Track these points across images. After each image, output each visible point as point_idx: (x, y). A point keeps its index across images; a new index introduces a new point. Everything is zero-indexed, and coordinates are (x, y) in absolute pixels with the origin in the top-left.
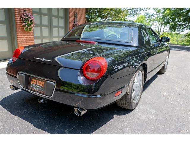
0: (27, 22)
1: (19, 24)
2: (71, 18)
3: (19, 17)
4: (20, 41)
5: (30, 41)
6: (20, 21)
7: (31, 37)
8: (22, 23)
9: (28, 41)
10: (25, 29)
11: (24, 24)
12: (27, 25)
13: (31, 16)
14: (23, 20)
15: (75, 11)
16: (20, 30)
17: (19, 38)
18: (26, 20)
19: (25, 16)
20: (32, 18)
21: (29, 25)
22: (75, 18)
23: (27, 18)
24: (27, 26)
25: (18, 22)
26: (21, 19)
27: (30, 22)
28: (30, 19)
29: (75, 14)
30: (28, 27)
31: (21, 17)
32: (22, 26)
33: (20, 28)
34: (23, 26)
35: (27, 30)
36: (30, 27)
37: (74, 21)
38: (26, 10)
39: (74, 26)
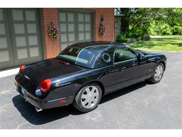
0: (53, 33)
1: (47, 35)
2: (98, 22)
3: (47, 29)
4: (47, 48)
5: (56, 47)
6: (48, 32)
7: (57, 44)
8: (49, 33)
9: (55, 47)
10: (52, 38)
11: (50, 34)
12: (53, 35)
13: (56, 28)
14: (49, 31)
15: (102, 16)
16: (48, 39)
17: (47, 45)
18: (52, 31)
19: (51, 28)
20: (57, 29)
21: (54, 35)
22: (101, 22)
23: (52, 29)
24: (52, 36)
25: (46, 33)
26: (49, 30)
27: (55, 33)
29: (101, 18)
30: (53, 37)
31: (49, 29)
33: (48, 38)
34: (50, 36)
35: (53, 39)
36: (55, 37)
37: (101, 24)
38: (53, 23)
39: (100, 30)
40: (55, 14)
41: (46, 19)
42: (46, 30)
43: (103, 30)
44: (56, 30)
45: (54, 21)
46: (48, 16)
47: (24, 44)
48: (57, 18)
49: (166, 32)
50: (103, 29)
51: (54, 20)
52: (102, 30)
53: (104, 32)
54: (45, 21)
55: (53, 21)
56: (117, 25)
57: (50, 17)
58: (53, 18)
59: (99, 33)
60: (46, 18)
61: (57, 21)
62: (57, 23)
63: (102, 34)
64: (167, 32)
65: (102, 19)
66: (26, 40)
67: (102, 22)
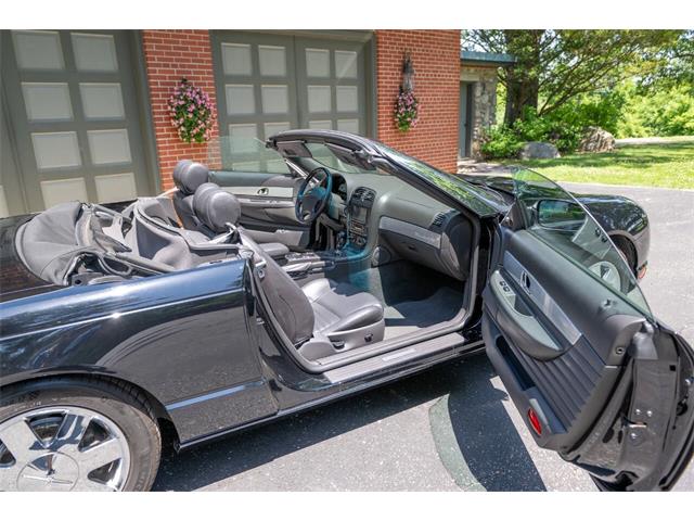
0: (183, 116)
1: (164, 125)
2: (387, 77)
3: (162, 101)
4: (167, 176)
6: (168, 113)
8: (171, 118)
10: (182, 137)
11: (174, 123)
12: (183, 125)
14: (172, 111)
15: (404, 53)
16: (170, 142)
18: (181, 110)
20: (201, 102)
21: (190, 125)
22: (402, 79)
23: (182, 103)
24: (183, 129)
25: (161, 119)
26: (169, 108)
27: (191, 116)
28: (193, 107)
29: (403, 61)
30: (188, 131)
31: (169, 102)
32: (172, 130)
33: (167, 136)
34: (176, 129)
35: (189, 140)
36: (194, 132)
37: (401, 87)
38: (190, 78)
39: (397, 108)
40: (200, 44)
41: (158, 65)
42: (159, 107)
43: (407, 107)
44: (196, 104)
45: (195, 73)
46: (167, 54)
47: (74, 161)
48: (208, 61)
49: (684, 123)
50: (409, 103)
51: (194, 67)
52: (404, 109)
53: (410, 116)
54: (155, 72)
55: (190, 73)
56: (482, 94)
57: (174, 54)
58: (188, 61)
59: (392, 120)
60: (159, 59)
61: (209, 73)
62: (210, 79)
63: (404, 123)
64: (687, 125)
65: (405, 68)
66: (80, 145)
67: (406, 77)
